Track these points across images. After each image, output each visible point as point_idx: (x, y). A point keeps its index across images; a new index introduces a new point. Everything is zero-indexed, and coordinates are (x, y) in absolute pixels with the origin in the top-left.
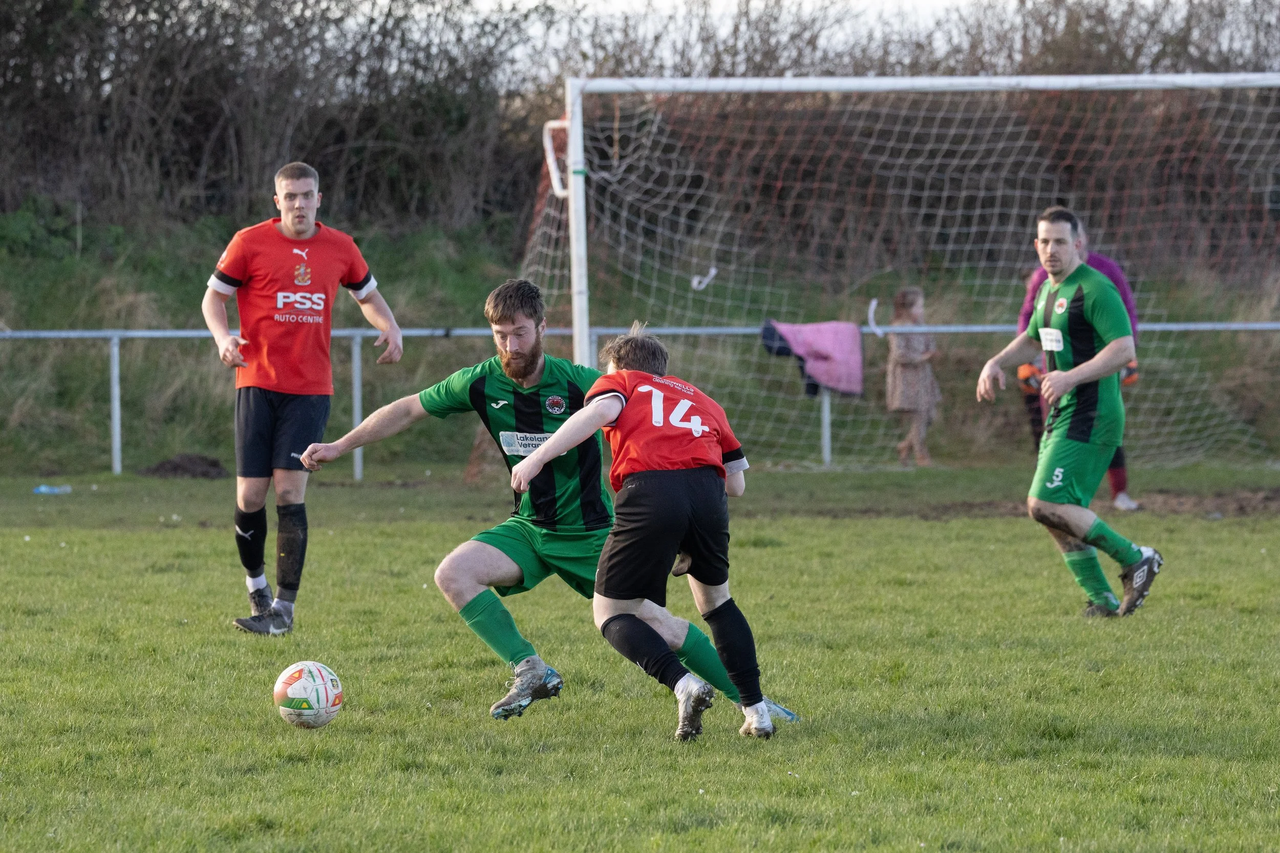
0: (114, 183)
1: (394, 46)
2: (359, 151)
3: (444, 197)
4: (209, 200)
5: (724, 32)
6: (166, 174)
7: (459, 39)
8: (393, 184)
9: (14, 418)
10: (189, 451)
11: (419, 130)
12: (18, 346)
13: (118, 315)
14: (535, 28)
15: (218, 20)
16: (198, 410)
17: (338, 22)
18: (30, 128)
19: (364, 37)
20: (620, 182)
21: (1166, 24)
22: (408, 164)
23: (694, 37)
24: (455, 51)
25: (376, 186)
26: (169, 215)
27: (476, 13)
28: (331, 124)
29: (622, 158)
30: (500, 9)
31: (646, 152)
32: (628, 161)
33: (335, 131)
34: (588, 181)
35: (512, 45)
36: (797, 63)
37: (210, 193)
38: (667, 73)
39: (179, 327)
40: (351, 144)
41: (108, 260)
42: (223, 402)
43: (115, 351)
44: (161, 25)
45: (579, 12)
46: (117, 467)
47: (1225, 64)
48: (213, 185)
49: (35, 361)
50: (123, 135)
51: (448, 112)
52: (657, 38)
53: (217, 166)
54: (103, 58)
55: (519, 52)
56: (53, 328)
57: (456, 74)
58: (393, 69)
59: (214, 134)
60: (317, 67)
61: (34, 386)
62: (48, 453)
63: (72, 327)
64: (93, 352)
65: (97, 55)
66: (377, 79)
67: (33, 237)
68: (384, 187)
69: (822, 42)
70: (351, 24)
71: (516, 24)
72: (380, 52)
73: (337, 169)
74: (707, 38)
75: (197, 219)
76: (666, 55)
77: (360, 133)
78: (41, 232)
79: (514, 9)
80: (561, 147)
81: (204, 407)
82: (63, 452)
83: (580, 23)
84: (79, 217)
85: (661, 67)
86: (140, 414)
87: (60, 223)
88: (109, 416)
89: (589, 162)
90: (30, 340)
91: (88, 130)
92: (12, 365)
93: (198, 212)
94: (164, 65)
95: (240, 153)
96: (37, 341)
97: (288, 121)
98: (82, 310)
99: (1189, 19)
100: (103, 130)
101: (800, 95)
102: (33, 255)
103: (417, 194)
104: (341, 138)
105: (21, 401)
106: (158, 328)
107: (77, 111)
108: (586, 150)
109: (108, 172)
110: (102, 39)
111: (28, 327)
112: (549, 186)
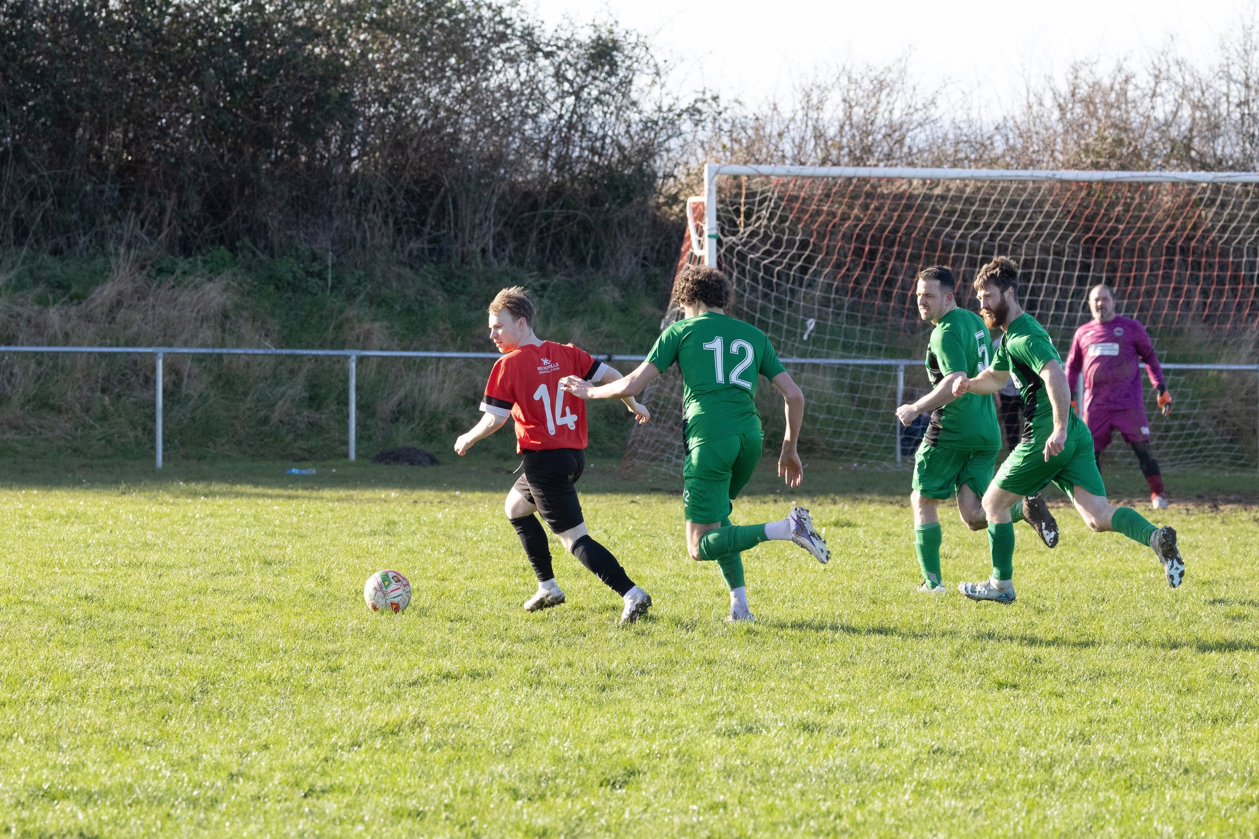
0: (359, 236)
1: (576, 137)
2: (548, 217)
3: (613, 254)
4: (431, 251)
5: (832, 132)
6: (399, 231)
7: (627, 132)
8: (574, 243)
9: (275, 416)
10: (409, 444)
11: (595, 201)
12: (280, 360)
13: (358, 339)
14: (686, 125)
15: (443, 114)
16: (417, 413)
17: (534, 117)
18: (294, 193)
19: (554, 130)
20: (744, 245)
21: (1173, 132)
22: (585, 227)
23: (809, 133)
24: (625, 142)
25: (561, 244)
26: (400, 263)
27: (640, 112)
28: (527, 195)
29: (746, 226)
30: (660, 109)
31: (765, 222)
32: (750, 228)
33: (530, 201)
34: (720, 243)
35: (669, 137)
36: (889, 156)
37: (431, 246)
38: (788, 162)
39: (404, 349)
40: (542, 211)
41: (351, 296)
42: (437, 407)
43: (353, 365)
44: (398, 118)
45: (720, 113)
46: (353, 456)
47: (1219, 164)
48: (434, 240)
49: (292, 372)
50: (366, 200)
51: (617, 188)
52: (780, 135)
53: (437, 226)
54: (352, 141)
55: (674, 143)
56: (307, 347)
57: (625, 160)
58: (576, 154)
59: (436, 202)
60: (517, 151)
61: (291, 392)
62: (300, 443)
63: (322, 347)
64: (338, 366)
65: (347, 139)
66: (563, 163)
67: (294, 277)
68: (566, 244)
69: (908, 141)
70: (544, 118)
71: (672, 123)
72: (566, 141)
73: (531, 230)
74: (819, 135)
75: (421, 267)
76: (788, 148)
77: (548, 203)
78: (301, 274)
79: (670, 110)
80: (700, 217)
81: (421, 411)
82: (312, 443)
83: (720, 121)
84: (330, 263)
85: (784, 156)
86: (373, 415)
87: (316, 267)
88: (348, 416)
89: (722, 230)
90: (290, 356)
91: (340, 196)
92: (275, 376)
93: (423, 261)
94: (400, 146)
95: (456, 216)
96: (296, 357)
97: (493, 192)
98: (330, 334)
99: (1191, 130)
100: (351, 196)
101: (890, 180)
102: (294, 291)
103: (592, 251)
104: (534, 206)
105: (280, 403)
106: (388, 349)
107: (332, 181)
108: (719, 218)
109: (354, 229)
110: (352, 126)
111: (288, 346)
112: (690, 246)
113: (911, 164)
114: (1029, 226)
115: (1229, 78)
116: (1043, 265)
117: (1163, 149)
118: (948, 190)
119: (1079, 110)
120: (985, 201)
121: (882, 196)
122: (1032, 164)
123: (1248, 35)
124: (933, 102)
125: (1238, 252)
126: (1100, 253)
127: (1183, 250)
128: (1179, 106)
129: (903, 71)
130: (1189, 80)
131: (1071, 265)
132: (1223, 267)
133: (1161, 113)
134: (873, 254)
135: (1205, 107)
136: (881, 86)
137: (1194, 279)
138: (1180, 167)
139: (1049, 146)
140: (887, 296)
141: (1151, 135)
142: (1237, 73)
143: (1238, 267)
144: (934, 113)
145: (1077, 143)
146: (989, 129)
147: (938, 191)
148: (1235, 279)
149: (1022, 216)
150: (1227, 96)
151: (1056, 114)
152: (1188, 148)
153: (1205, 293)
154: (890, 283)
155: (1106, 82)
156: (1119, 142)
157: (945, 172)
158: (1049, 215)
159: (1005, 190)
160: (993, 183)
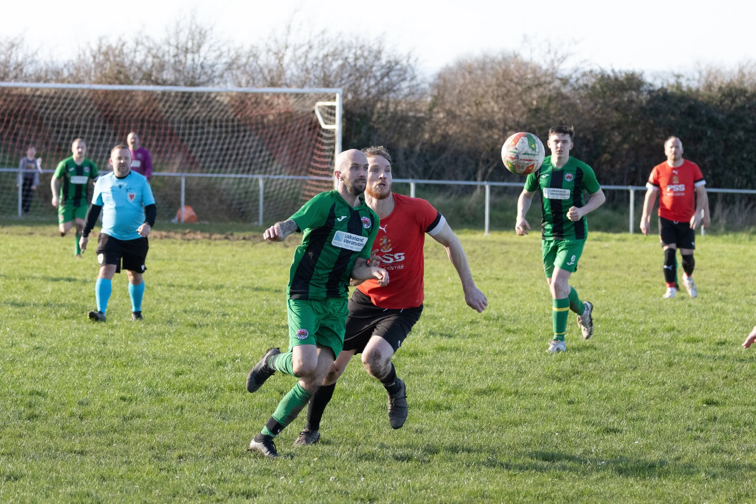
113: (26, 81)
114: (79, 109)
115: (169, 44)
116: (85, 127)
117: (140, 76)
118: (42, 92)
119: (102, 58)
120: (59, 98)
121: (13, 96)
122: (80, 82)
123: (178, 25)
124: (36, 53)
125: (173, 122)
126: (111, 121)
127: (149, 121)
128: (147, 56)
129: (23, 39)
130: (151, 45)
131: (98, 127)
132: (166, 129)
133: (139, 59)
134: (8, 121)
135: (158, 57)
136: (13, 45)
137: (153, 134)
138: (147, 84)
139: (88, 73)
140: (15, 140)
141: (134, 69)
142: (173, 41)
143: (172, 129)
144: (37, 58)
145: (101, 72)
146: (61, 65)
147: (38, 93)
148: (171, 134)
149: (75, 105)
150: (168, 52)
151: (91, 59)
152: (150, 75)
153: (158, 140)
154: (16, 134)
155: (114, 45)
156: (120, 72)
157: (41, 85)
158: (88, 105)
159: (68, 93)
160: (63, 90)
